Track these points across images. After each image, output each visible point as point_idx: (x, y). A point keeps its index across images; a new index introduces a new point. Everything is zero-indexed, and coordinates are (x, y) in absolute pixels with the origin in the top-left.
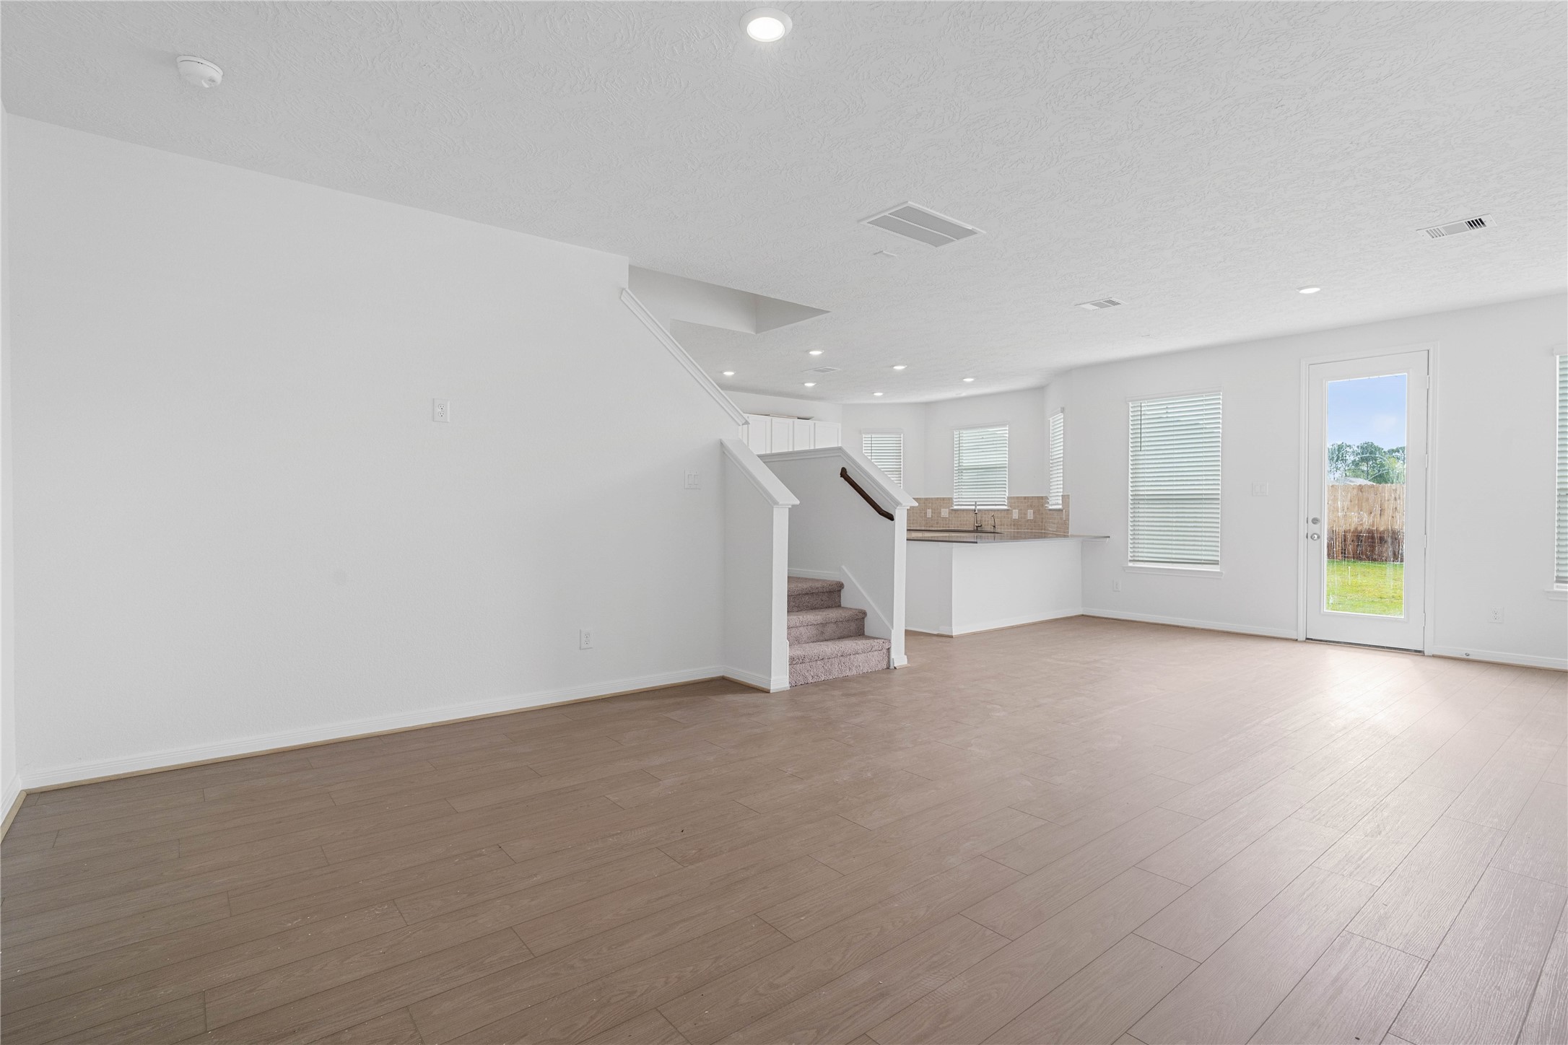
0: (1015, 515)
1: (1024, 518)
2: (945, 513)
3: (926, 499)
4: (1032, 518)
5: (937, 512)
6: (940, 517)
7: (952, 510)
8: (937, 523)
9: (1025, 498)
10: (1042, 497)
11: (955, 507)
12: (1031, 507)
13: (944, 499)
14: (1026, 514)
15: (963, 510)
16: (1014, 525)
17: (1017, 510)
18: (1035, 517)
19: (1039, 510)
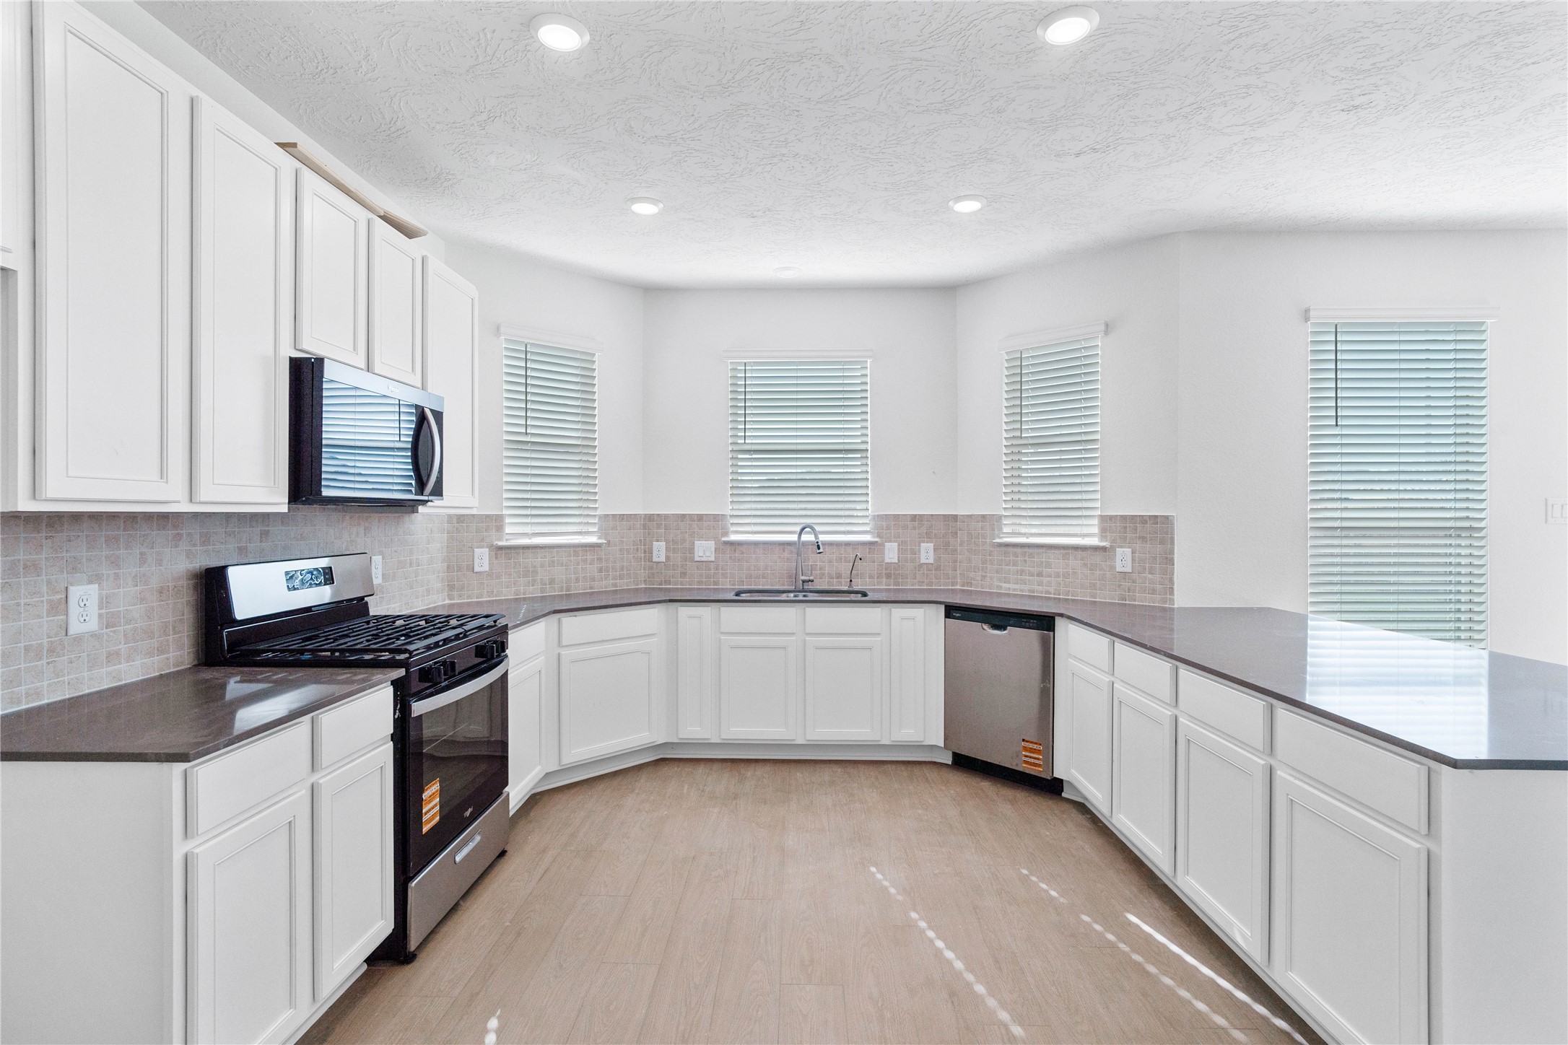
0: (891, 553)
1: (913, 561)
2: (704, 550)
3: (650, 518)
4: (931, 561)
5: (682, 549)
6: (692, 560)
7: (726, 543)
8: (683, 574)
9: (914, 518)
10: (955, 517)
11: (733, 537)
12: (928, 536)
13: (700, 518)
14: (915, 552)
15: (756, 544)
16: (888, 576)
17: (896, 545)
18: (938, 559)
19: (947, 544)
